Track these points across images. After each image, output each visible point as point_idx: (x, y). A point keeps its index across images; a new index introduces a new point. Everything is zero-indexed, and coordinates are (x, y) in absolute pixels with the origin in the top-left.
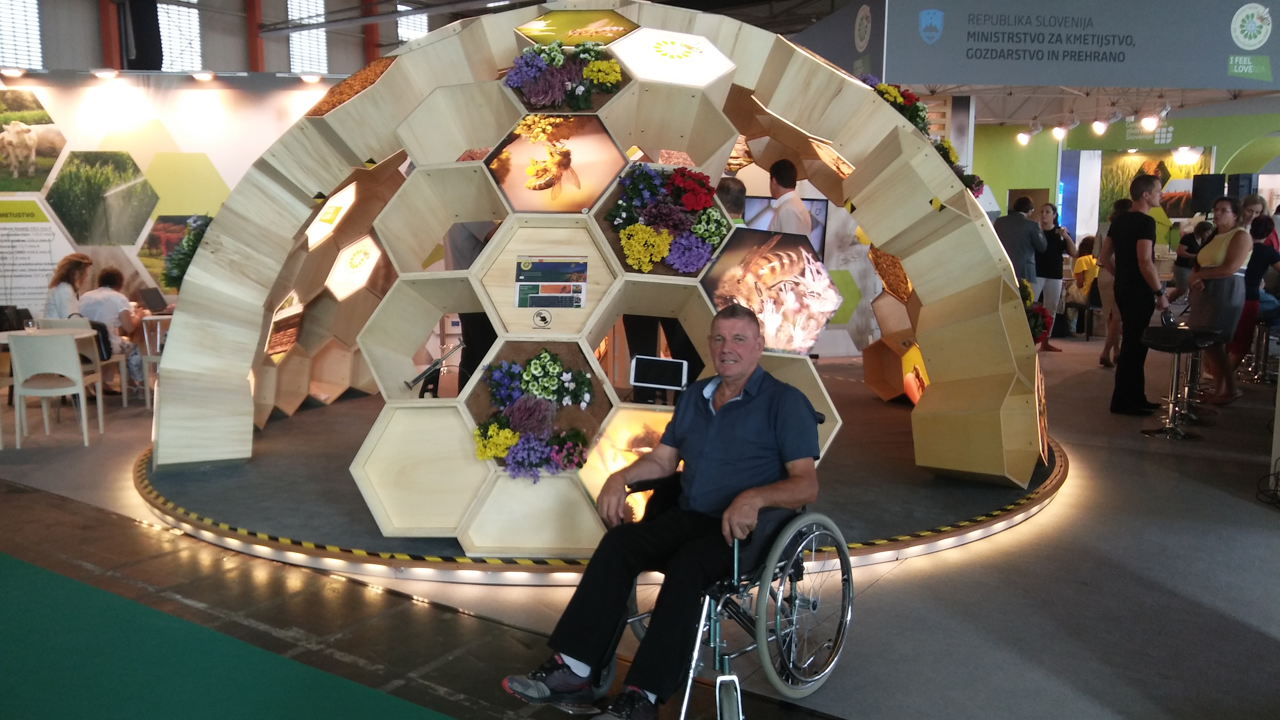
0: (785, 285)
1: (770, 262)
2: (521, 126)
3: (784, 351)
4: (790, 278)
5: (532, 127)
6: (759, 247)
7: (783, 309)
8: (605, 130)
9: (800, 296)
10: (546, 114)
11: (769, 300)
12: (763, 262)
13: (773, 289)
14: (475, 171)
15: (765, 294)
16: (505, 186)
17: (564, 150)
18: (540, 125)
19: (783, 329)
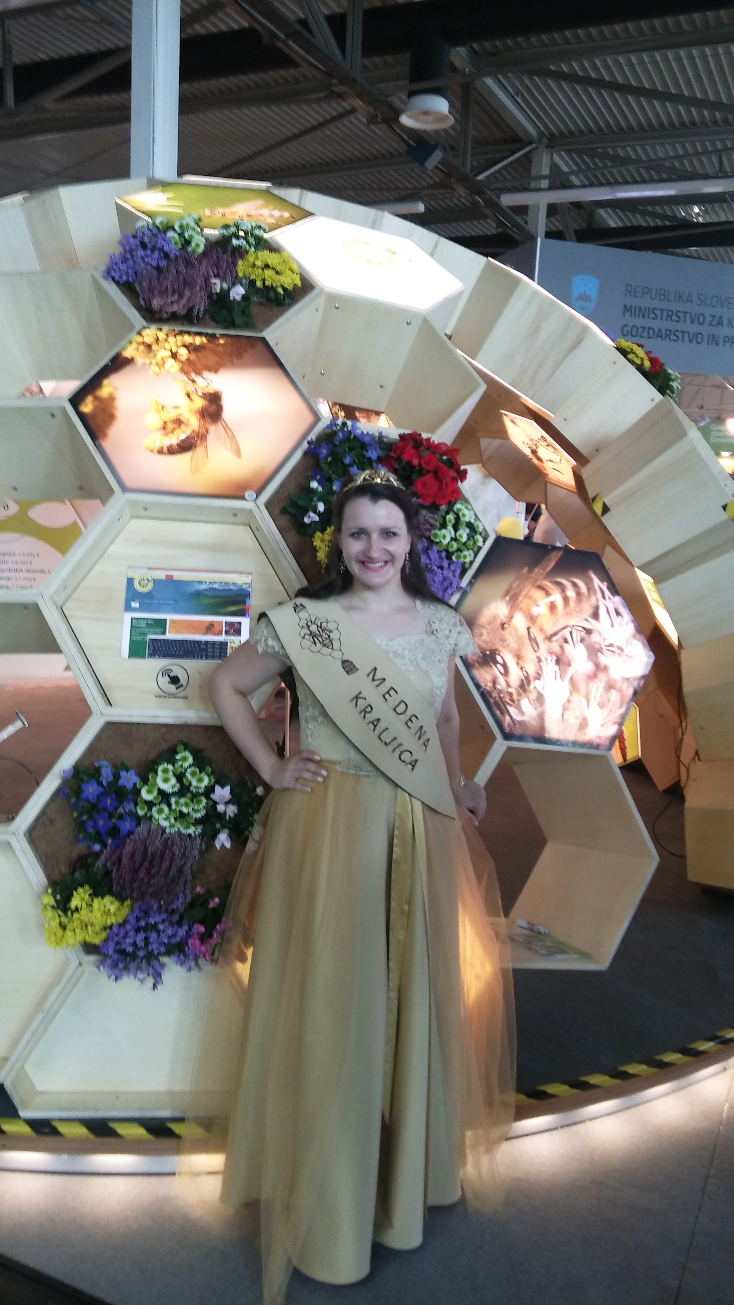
0: (571, 633)
1: (548, 594)
2: (134, 345)
3: (575, 744)
4: (580, 620)
5: (154, 347)
6: (531, 570)
7: (570, 672)
8: (279, 364)
9: (593, 652)
10: (177, 329)
11: (549, 658)
12: (537, 594)
13: (554, 638)
14: (53, 416)
15: (544, 647)
16: (106, 444)
17: (211, 390)
18: (167, 346)
19: (572, 706)
